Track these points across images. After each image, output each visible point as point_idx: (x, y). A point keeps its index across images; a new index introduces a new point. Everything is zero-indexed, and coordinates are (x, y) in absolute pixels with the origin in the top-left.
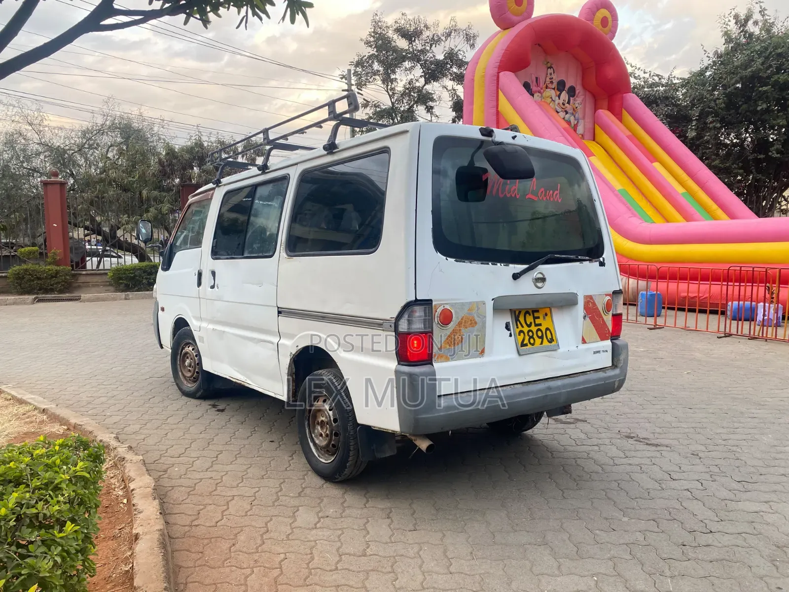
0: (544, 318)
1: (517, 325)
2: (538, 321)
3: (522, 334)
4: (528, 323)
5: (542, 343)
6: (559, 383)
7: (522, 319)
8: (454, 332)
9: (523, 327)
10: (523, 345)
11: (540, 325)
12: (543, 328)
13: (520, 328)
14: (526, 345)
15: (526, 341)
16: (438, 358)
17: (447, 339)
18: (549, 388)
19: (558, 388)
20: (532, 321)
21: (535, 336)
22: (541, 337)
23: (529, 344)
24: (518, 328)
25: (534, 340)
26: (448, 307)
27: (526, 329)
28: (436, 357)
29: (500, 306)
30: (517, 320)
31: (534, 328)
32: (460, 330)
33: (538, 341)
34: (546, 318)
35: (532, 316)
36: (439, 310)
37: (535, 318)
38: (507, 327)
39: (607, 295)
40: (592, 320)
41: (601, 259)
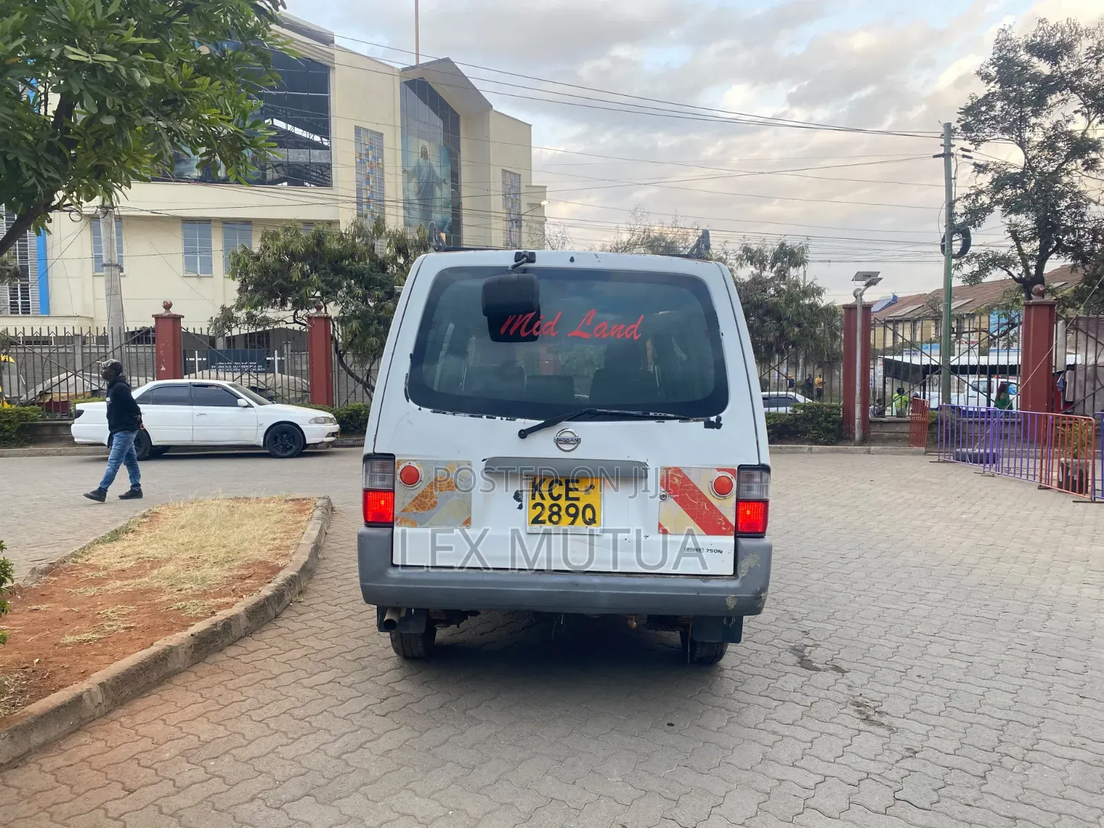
0: (587, 491)
1: (533, 495)
2: (571, 494)
3: (539, 508)
4: (555, 495)
5: (572, 523)
6: (596, 580)
7: (544, 488)
8: (423, 495)
9: (543, 498)
10: (536, 521)
11: (577, 499)
12: (581, 505)
13: (538, 500)
14: (543, 522)
15: (545, 517)
16: (401, 522)
17: (414, 501)
18: (576, 585)
19: (594, 586)
20: (563, 493)
21: (563, 513)
22: (575, 516)
23: (547, 521)
24: (533, 498)
25: (560, 517)
26: (414, 464)
27: (548, 502)
28: (399, 520)
29: (498, 469)
30: (535, 488)
31: (563, 503)
32: (432, 492)
33: (566, 519)
34: (591, 491)
35: (564, 487)
36: (402, 467)
37: (568, 490)
38: (517, 496)
39: (719, 470)
40: (682, 502)
41: (713, 419)
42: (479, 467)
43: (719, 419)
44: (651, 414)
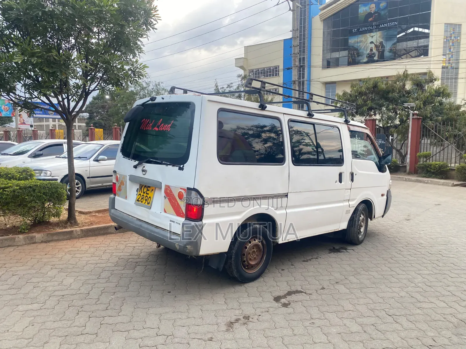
0: (151, 191)
3: (140, 196)
4: (144, 192)
5: (145, 203)
7: (143, 189)
8: (119, 186)
9: (141, 192)
10: (138, 201)
11: (148, 194)
12: (148, 196)
13: (140, 193)
15: (140, 199)
17: (118, 188)
18: (141, 226)
20: (146, 191)
21: (144, 198)
22: (146, 200)
23: (140, 201)
26: (118, 175)
27: (142, 194)
28: (116, 193)
29: (132, 179)
30: (141, 188)
31: (145, 195)
32: (121, 185)
33: (144, 201)
34: (152, 192)
35: (147, 189)
38: (137, 190)
39: (181, 189)
40: (170, 200)
41: (182, 166)
42: (128, 178)
43: (183, 167)
44: (163, 162)
